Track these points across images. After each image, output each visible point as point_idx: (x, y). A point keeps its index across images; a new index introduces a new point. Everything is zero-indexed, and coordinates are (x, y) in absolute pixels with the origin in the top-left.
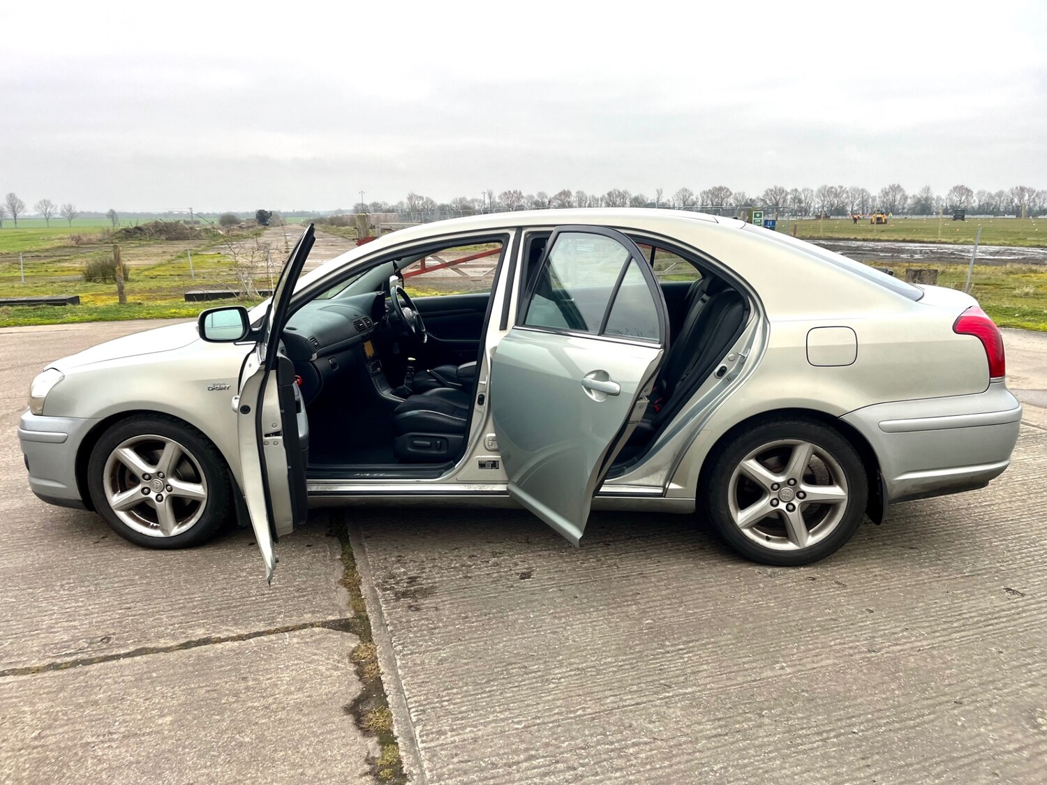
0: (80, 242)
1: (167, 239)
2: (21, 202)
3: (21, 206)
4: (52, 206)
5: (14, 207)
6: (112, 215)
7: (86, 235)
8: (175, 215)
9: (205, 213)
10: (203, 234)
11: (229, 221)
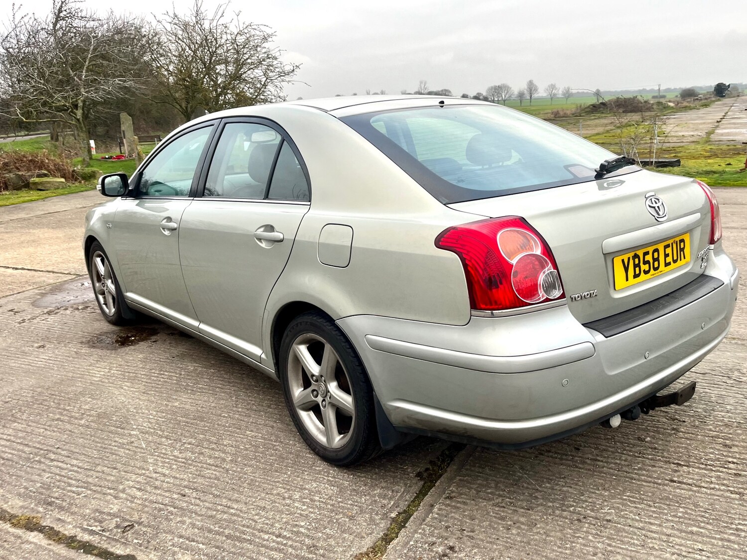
0: (557, 116)
1: (623, 112)
2: (536, 86)
3: (536, 90)
4: (556, 89)
5: (531, 90)
6: (598, 94)
7: (563, 110)
8: (648, 91)
9: (672, 88)
10: (655, 107)
11: (689, 94)
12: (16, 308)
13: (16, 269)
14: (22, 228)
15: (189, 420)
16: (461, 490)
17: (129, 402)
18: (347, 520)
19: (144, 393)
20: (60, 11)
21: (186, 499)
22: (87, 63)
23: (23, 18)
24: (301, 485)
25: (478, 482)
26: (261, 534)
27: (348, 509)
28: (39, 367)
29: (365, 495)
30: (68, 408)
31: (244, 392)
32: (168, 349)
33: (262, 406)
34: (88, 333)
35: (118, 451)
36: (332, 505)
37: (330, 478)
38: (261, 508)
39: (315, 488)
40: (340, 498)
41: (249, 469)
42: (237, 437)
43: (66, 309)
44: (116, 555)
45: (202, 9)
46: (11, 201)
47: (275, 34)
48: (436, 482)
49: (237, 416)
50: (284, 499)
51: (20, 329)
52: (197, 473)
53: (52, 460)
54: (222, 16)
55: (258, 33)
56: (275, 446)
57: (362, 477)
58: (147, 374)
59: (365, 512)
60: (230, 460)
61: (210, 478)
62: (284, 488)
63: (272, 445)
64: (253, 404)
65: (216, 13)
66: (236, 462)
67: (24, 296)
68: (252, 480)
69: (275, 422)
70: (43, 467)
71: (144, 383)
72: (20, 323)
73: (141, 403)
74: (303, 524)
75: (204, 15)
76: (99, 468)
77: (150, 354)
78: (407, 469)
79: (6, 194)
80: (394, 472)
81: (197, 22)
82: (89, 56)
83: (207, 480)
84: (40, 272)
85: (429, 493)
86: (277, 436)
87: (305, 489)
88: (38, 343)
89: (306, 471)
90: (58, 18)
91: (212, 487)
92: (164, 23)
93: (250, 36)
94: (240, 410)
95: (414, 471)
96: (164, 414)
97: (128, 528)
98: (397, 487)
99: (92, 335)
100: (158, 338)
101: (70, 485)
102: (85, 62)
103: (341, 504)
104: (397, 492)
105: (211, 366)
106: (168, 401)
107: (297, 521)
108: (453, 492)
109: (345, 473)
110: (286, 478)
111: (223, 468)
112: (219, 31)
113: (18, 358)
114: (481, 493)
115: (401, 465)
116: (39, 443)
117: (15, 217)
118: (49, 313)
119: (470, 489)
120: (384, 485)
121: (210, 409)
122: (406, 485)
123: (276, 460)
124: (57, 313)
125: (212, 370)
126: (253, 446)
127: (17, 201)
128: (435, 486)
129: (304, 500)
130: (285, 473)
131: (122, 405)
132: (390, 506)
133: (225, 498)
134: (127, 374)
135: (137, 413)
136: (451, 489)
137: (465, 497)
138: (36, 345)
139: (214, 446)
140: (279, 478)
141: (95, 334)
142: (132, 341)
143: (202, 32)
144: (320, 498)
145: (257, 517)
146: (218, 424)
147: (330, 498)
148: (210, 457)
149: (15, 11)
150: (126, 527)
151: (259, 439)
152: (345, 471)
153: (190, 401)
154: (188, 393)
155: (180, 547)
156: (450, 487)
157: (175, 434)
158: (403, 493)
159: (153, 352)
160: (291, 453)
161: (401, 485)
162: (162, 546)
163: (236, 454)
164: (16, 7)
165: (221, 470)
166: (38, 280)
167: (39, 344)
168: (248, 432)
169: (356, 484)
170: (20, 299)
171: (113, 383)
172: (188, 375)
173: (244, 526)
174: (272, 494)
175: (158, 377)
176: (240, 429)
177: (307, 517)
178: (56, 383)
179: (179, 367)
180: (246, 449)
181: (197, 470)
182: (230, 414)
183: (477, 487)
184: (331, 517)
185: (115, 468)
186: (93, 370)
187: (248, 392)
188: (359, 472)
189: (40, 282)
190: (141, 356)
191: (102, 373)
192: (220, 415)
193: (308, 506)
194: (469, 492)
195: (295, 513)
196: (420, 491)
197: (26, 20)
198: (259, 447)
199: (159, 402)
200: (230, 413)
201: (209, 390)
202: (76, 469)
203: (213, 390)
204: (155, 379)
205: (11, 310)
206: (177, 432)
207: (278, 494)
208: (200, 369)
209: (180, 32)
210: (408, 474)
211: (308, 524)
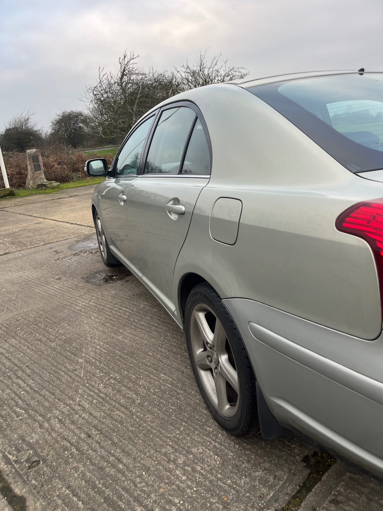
12: (59, 249)
13: (72, 224)
14: (87, 199)
15: (122, 355)
16: (349, 493)
17: (89, 331)
18: (221, 507)
19: (102, 324)
20: (124, 71)
21: (90, 441)
22: (137, 101)
23: (104, 75)
24: (188, 447)
25: (371, 485)
26: (136, 504)
27: (225, 491)
28: (49, 294)
29: (246, 476)
30: (50, 330)
31: (171, 333)
32: (133, 288)
33: (181, 349)
34: (89, 271)
35: (63, 377)
36: (211, 482)
37: (217, 444)
38: (146, 468)
39: (200, 454)
40: (221, 474)
41: (150, 416)
42: (152, 378)
43: (85, 252)
44: (14, 493)
45: (204, 62)
46: (90, 183)
47: (249, 73)
48: (323, 475)
49: (159, 356)
50: (169, 461)
51: (54, 264)
52: (108, 413)
53: (18, 377)
54: (216, 64)
55: (238, 74)
56: (179, 394)
57: (248, 450)
58: (111, 308)
59: (241, 500)
60: (139, 403)
61: (116, 421)
62: (173, 447)
63: (177, 392)
64: (175, 346)
65: (212, 63)
66: (142, 406)
67: (67, 242)
68: (148, 430)
69: (186, 367)
70: (9, 383)
71: (106, 316)
72: (56, 260)
73: (97, 333)
74: (177, 501)
75: (205, 65)
76: (43, 392)
77: (120, 291)
78: (294, 448)
79: (88, 179)
80: (280, 451)
81: (201, 70)
82: (138, 96)
83: (114, 422)
84: (83, 227)
85: (313, 490)
86: (183, 384)
87: (191, 453)
88: (58, 275)
89: (197, 430)
90: (123, 75)
91: (114, 431)
92: (181, 72)
93: (233, 77)
94: (163, 350)
95: (301, 453)
96: (108, 346)
97: (35, 464)
98: (280, 472)
99: (91, 272)
100: (130, 279)
101: (17, 405)
102: (136, 100)
103: (220, 483)
104: (279, 480)
105: (156, 306)
106: (116, 334)
107: (172, 496)
108: (340, 494)
109: (232, 440)
110: (178, 434)
111: (130, 412)
112: (214, 75)
113: (42, 286)
114: (373, 503)
115: (289, 442)
116: (19, 360)
117: (87, 192)
118: (74, 255)
119: (360, 493)
120: (267, 465)
121: (142, 346)
122: (290, 470)
123: (175, 411)
124: (79, 255)
125: (155, 310)
126: (162, 390)
127: (92, 183)
128: (320, 480)
129: (186, 468)
130: (179, 429)
131: (84, 333)
132: (269, 497)
133: (120, 448)
134: (99, 306)
135: (91, 342)
136: (338, 489)
137: (354, 504)
138: (57, 277)
139: (131, 385)
140: (172, 434)
141: (93, 272)
142: (113, 280)
143: (203, 77)
144: (202, 469)
145: (138, 480)
146: (142, 363)
147: (210, 472)
148: (124, 396)
149: (100, 72)
150: (34, 462)
151: (168, 383)
152: (233, 438)
153: (130, 335)
154: (131, 328)
155: (63, 500)
156: (337, 486)
157: (108, 366)
158: (285, 483)
159: (123, 290)
160: (190, 405)
161: (285, 469)
162: (50, 495)
163: (145, 397)
164: (101, 70)
165: (128, 413)
166: (80, 231)
167: (59, 277)
168: (162, 375)
169: (239, 458)
170: (64, 244)
171: (86, 313)
172: (138, 312)
173: (124, 488)
174: (160, 452)
175: (117, 311)
176: (157, 370)
177: (183, 492)
178: (54, 308)
179: (134, 304)
180: (155, 394)
181: (109, 409)
182: (155, 354)
183: (369, 493)
184: (207, 498)
185: (53, 394)
186: (80, 300)
187: (174, 333)
188: (245, 442)
189: (80, 233)
190: (113, 292)
191: (84, 304)
192: (147, 354)
193: (187, 477)
194: (359, 499)
195: (173, 484)
196: (304, 484)
197: (105, 77)
198: (166, 393)
199: (109, 334)
200: (155, 352)
201: (147, 328)
202: (28, 389)
203: (150, 328)
204: (115, 312)
205: (55, 251)
206: (111, 365)
207: (165, 454)
208: (147, 307)
209: (190, 78)
210: (294, 457)
211: (182, 502)
